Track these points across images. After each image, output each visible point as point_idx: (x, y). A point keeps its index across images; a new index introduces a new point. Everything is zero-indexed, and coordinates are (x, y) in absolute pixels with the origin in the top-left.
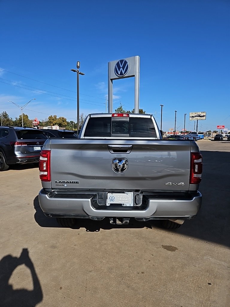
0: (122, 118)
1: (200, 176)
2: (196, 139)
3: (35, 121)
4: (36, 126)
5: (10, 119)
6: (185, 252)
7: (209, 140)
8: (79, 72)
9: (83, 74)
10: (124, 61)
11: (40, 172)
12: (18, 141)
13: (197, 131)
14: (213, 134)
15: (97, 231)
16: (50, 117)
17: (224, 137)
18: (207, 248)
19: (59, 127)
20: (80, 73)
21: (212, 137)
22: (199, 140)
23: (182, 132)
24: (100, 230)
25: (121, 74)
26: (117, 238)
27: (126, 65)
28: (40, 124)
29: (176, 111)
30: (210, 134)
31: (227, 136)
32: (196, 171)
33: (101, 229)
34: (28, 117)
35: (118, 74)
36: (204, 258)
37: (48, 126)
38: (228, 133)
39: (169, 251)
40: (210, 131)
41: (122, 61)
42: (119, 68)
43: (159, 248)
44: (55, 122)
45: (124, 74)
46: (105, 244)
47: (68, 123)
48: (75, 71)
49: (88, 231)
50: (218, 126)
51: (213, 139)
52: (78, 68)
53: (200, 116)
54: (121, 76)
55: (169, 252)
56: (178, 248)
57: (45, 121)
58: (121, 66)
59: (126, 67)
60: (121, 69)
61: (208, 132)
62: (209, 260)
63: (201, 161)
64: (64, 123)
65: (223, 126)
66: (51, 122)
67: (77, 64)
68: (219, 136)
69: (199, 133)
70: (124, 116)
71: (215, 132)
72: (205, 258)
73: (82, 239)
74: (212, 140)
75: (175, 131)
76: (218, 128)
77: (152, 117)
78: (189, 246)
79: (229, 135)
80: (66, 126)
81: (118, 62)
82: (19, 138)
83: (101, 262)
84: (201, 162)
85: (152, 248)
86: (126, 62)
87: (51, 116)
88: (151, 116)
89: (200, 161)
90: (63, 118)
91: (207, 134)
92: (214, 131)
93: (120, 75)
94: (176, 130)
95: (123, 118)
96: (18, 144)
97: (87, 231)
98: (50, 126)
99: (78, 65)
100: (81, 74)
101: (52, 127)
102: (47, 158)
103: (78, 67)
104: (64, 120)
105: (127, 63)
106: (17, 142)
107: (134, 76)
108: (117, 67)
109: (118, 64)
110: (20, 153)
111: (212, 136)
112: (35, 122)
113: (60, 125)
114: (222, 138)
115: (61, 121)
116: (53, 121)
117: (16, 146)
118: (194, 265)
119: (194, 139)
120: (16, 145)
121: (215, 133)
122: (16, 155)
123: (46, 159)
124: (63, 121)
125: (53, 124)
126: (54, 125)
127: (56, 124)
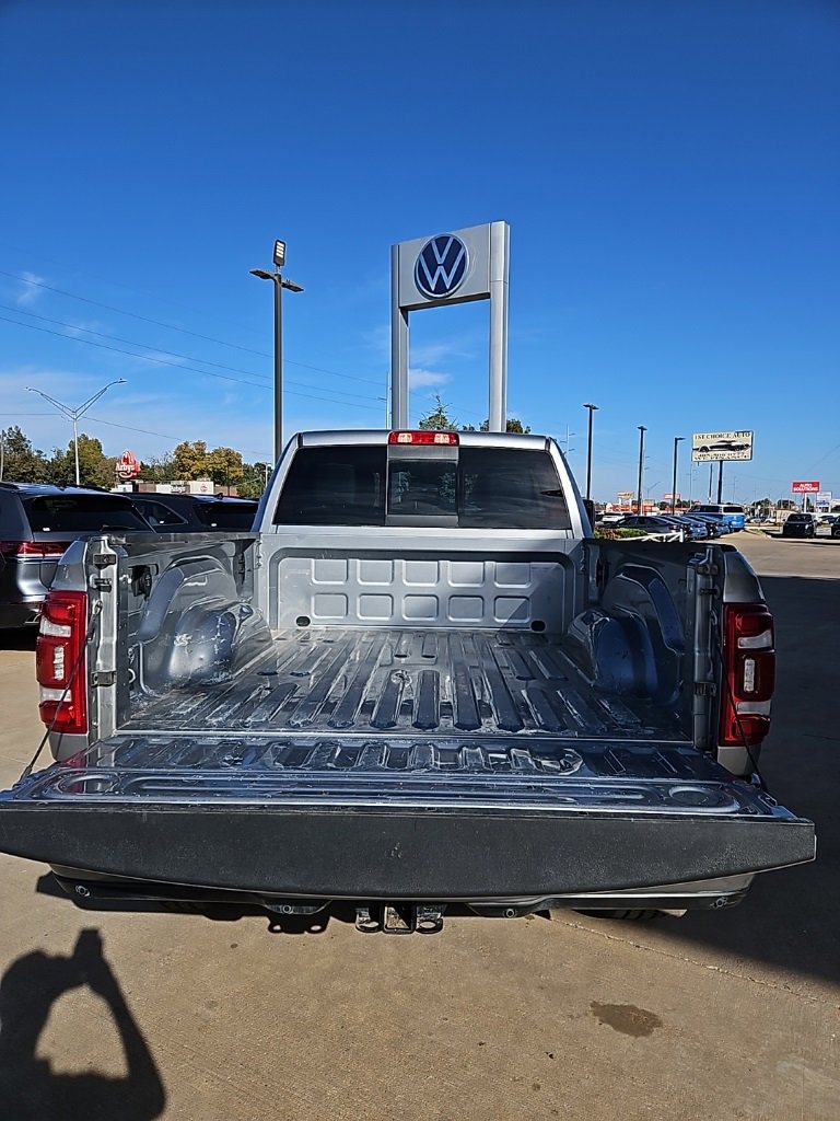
0: (429, 452)
1: (763, 708)
2: (715, 531)
3: (126, 460)
4: (128, 480)
5: (36, 454)
6: (696, 1039)
7: (764, 535)
8: (283, 281)
9: (297, 289)
10: (451, 240)
11: (41, 690)
12: (32, 538)
13: (719, 502)
14: (779, 512)
15: (314, 928)
16: (180, 448)
17: (819, 524)
18: (791, 1018)
19: (215, 483)
20: (284, 285)
21: (775, 524)
22: (726, 533)
23: (663, 506)
24: (328, 928)
25: (441, 287)
26: (398, 963)
27: (459, 258)
28: (146, 473)
29: (642, 429)
30: (767, 512)
31: (831, 519)
32: (748, 686)
33: (332, 918)
34: (100, 447)
35: (430, 290)
36: (778, 1069)
37: (175, 483)
38: (833, 510)
39: (626, 1032)
40: (767, 502)
41: (442, 241)
42: (433, 268)
43: (579, 1016)
44: (199, 465)
45: (451, 288)
46: (344, 998)
47: (247, 470)
48: (266, 276)
49: (278, 928)
50: (796, 485)
51: (781, 530)
52: (278, 265)
53: (729, 447)
54: (441, 297)
55: (625, 1040)
56: (661, 1017)
57: (162, 463)
58: (440, 260)
59: (457, 264)
60: (441, 270)
61: (759, 503)
62: (800, 1078)
63: (770, 644)
64: (231, 469)
65: (816, 484)
66: (183, 465)
67: (275, 252)
68: (802, 520)
69: (726, 510)
70: (437, 440)
71: (785, 505)
72: (783, 1067)
73: (247, 972)
74: (774, 536)
75: (640, 499)
76: (796, 489)
77: (553, 446)
78: (710, 1008)
79: (835, 515)
80: (239, 480)
81: (430, 245)
82: (36, 528)
83: (320, 1095)
84: (768, 648)
85: (548, 1017)
86: (457, 246)
87: (186, 444)
88: (548, 442)
89: (764, 640)
90: (228, 453)
91: (757, 512)
92: (779, 502)
93: (434, 292)
94: (642, 497)
95: (434, 451)
96: (34, 548)
97: (271, 929)
98: (181, 482)
99: (280, 254)
100: (289, 287)
101: (190, 483)
102: (68, 628)
103: (278, 262)
104: (231, 459)
105: (461, 247)
106: (29, 543)
107: (487, 296)
108: (424, 265)
109: (428, 252)
110: (38, 587)
111: (773, 520)
112: (125, 467)
113: (218, 477)
114: (811, 529)
115: (222, 464)
116: (191, 462)
117: (24, 557)
118: (735, 1110)
119: (709, 533)
120: (25, 555)
121: (785, 508)
122: (21, 595)
123: (64, 631)
124: (230, 464)
125: (192, 474)
126: (194, 477)
127: (202, 473)
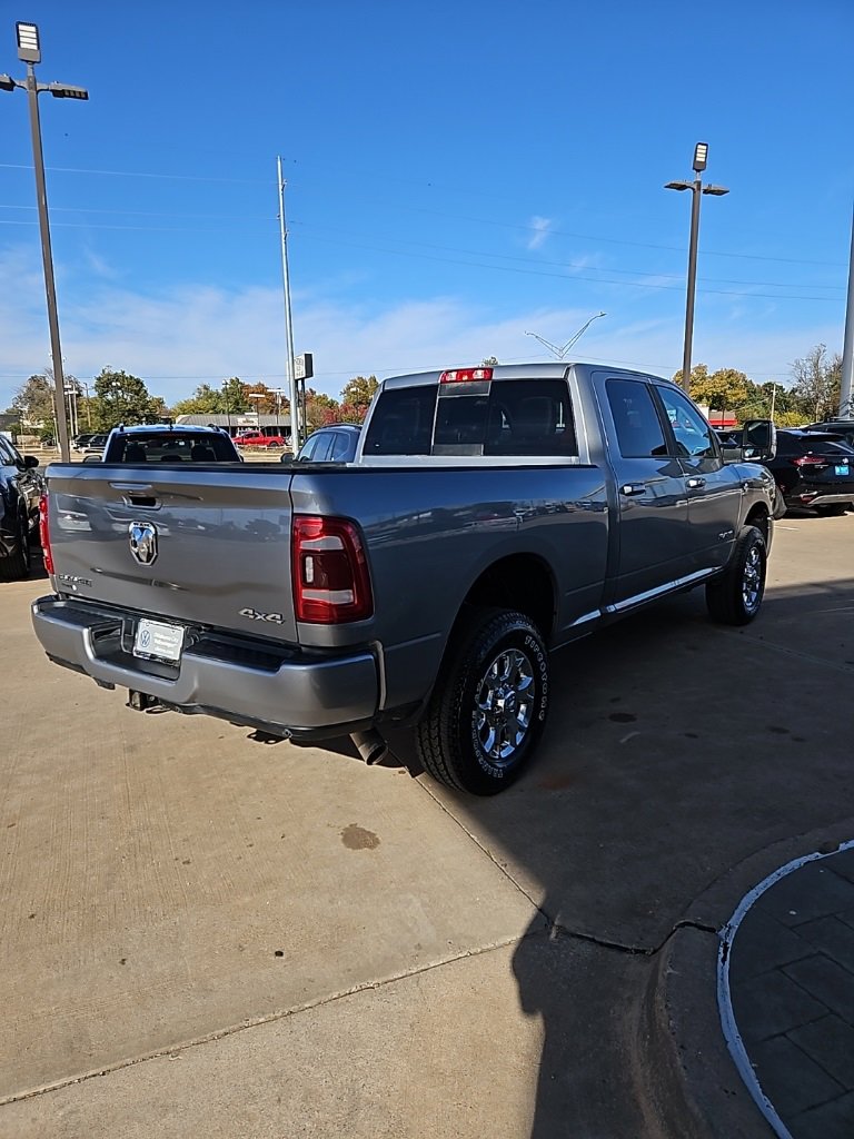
8: (703, 187)
9: (721, 192)
20: (705, 192)
32: (310, 579)
43: (334, 827)
48: (682, 187)
52: (698, 171)
67: (696, 157)
70: (475, 376)
90: (731, 374)
99: (701, 158)
100: (712, 192)
103: (698, 168)
104: (733, 380)
115: (722, 387)
124: (732, 386)
